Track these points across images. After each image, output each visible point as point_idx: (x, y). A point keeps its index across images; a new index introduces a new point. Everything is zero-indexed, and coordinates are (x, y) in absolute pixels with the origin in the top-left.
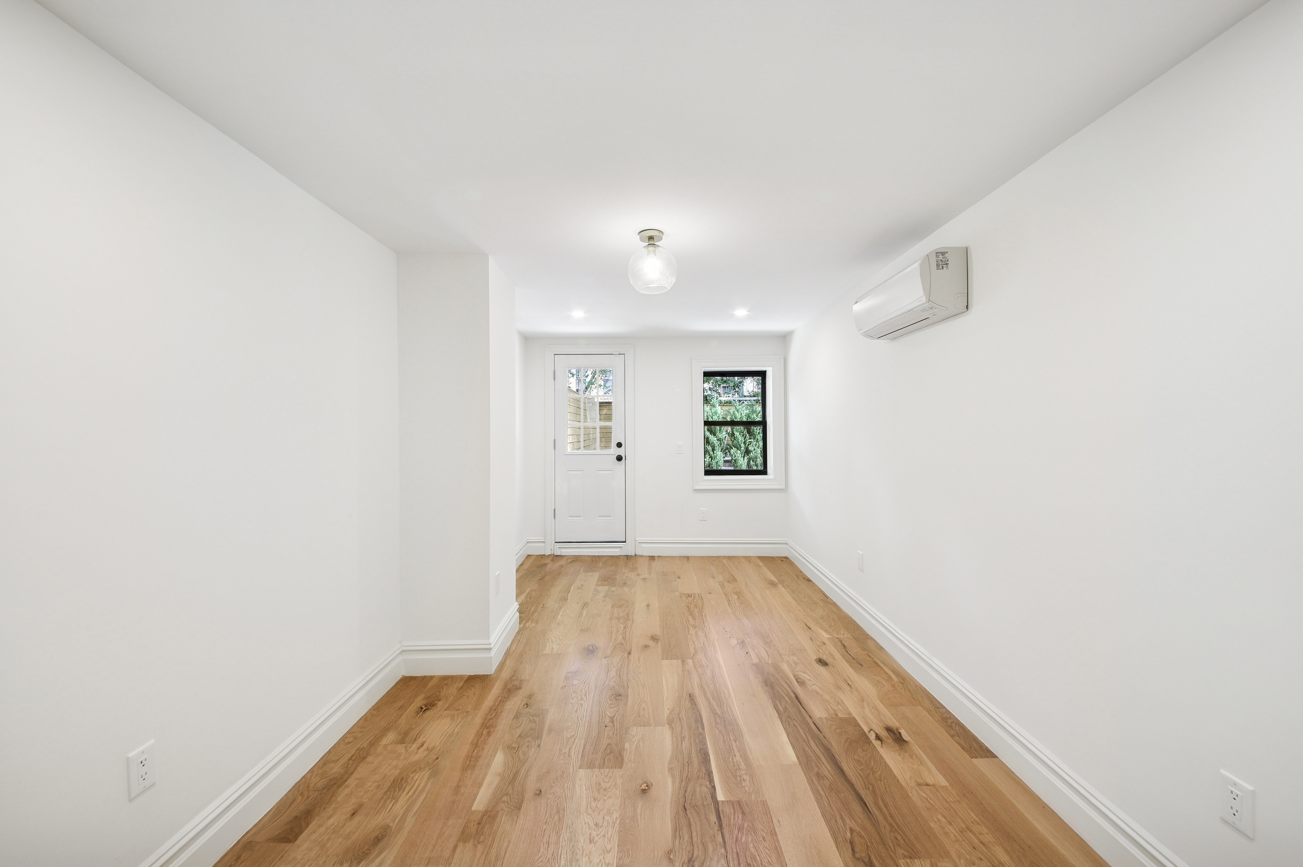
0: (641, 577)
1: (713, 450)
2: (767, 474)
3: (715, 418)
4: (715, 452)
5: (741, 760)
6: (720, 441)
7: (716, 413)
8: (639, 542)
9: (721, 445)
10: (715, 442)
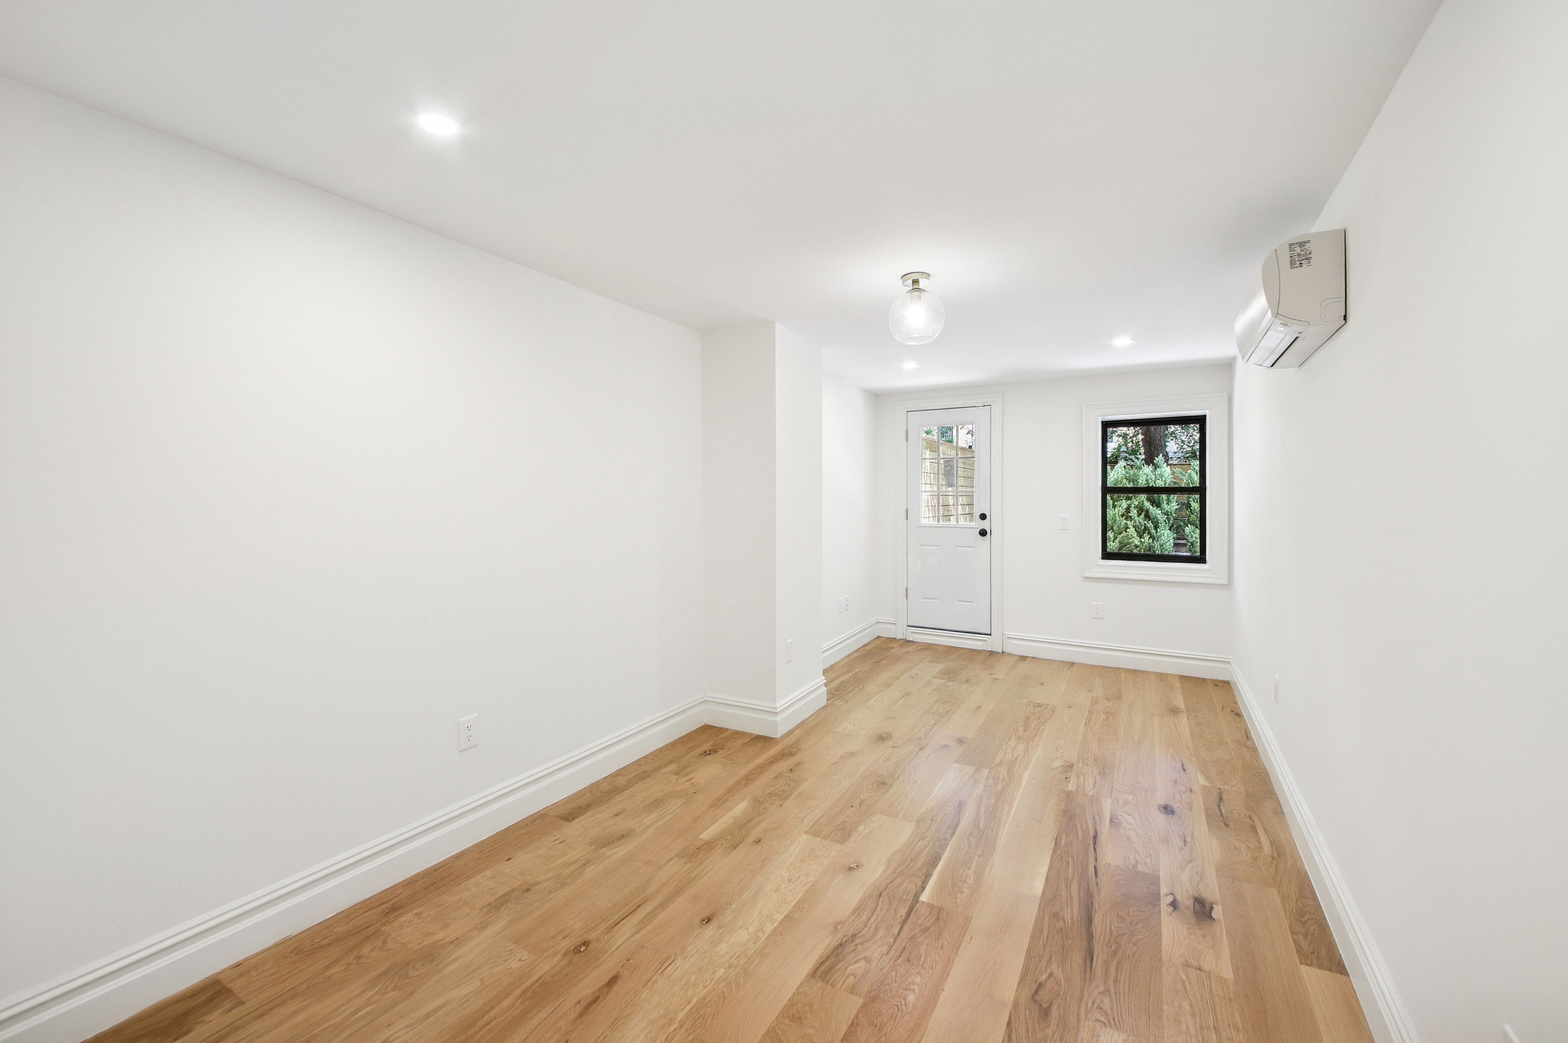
0: (993, 676)
1: (1156, 528)
2: (1205, 563)
3: (1160, 483)
4: (1158, 530)
5: (973, 875)
6: (1168, 515)
7: (1161, 476)
8: (1008, 638)
9: (1169, 521)
10: (1158, 516)
